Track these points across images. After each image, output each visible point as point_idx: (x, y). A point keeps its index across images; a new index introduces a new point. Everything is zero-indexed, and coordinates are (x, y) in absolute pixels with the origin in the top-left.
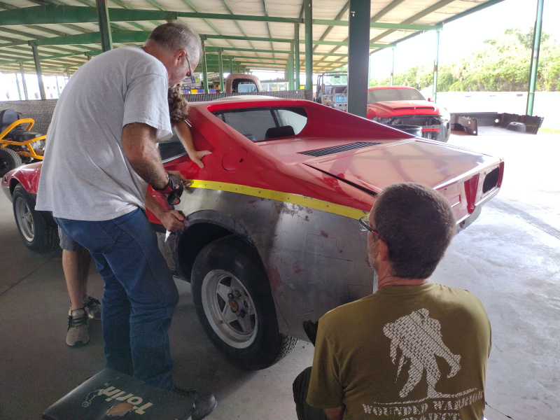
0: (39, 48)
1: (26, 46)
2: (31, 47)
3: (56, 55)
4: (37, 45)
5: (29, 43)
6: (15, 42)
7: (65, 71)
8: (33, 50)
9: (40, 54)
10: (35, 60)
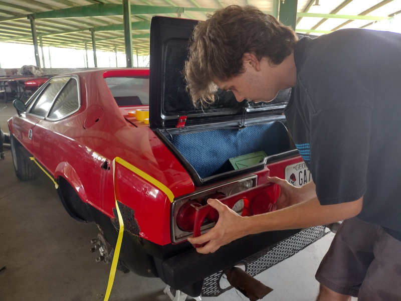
0: (96, 33)
1: (88, 31)
2: (90, 32)
3: (107, 38)
4: (94, 31)
5: (90, 29)
6: (81, 29)
7: (114, 49)
8: (92, 35)
9: (96, 37)
10: (93, 41)
